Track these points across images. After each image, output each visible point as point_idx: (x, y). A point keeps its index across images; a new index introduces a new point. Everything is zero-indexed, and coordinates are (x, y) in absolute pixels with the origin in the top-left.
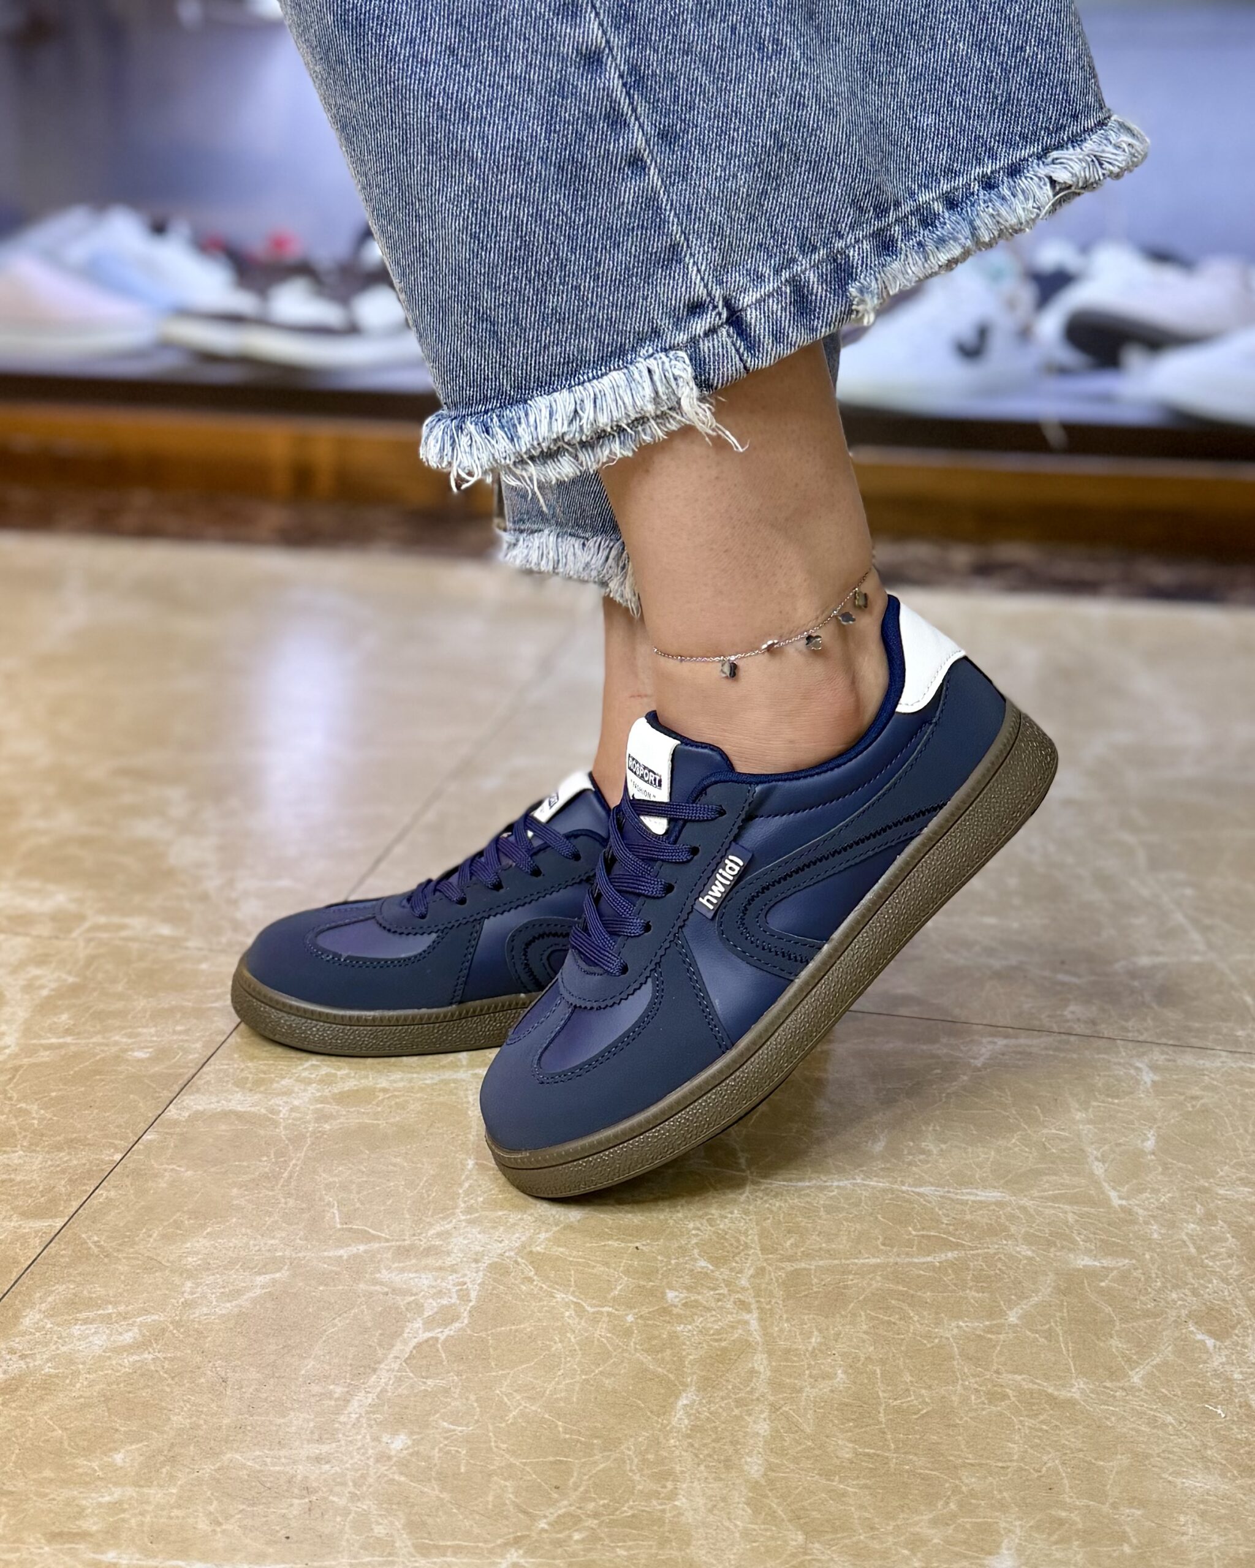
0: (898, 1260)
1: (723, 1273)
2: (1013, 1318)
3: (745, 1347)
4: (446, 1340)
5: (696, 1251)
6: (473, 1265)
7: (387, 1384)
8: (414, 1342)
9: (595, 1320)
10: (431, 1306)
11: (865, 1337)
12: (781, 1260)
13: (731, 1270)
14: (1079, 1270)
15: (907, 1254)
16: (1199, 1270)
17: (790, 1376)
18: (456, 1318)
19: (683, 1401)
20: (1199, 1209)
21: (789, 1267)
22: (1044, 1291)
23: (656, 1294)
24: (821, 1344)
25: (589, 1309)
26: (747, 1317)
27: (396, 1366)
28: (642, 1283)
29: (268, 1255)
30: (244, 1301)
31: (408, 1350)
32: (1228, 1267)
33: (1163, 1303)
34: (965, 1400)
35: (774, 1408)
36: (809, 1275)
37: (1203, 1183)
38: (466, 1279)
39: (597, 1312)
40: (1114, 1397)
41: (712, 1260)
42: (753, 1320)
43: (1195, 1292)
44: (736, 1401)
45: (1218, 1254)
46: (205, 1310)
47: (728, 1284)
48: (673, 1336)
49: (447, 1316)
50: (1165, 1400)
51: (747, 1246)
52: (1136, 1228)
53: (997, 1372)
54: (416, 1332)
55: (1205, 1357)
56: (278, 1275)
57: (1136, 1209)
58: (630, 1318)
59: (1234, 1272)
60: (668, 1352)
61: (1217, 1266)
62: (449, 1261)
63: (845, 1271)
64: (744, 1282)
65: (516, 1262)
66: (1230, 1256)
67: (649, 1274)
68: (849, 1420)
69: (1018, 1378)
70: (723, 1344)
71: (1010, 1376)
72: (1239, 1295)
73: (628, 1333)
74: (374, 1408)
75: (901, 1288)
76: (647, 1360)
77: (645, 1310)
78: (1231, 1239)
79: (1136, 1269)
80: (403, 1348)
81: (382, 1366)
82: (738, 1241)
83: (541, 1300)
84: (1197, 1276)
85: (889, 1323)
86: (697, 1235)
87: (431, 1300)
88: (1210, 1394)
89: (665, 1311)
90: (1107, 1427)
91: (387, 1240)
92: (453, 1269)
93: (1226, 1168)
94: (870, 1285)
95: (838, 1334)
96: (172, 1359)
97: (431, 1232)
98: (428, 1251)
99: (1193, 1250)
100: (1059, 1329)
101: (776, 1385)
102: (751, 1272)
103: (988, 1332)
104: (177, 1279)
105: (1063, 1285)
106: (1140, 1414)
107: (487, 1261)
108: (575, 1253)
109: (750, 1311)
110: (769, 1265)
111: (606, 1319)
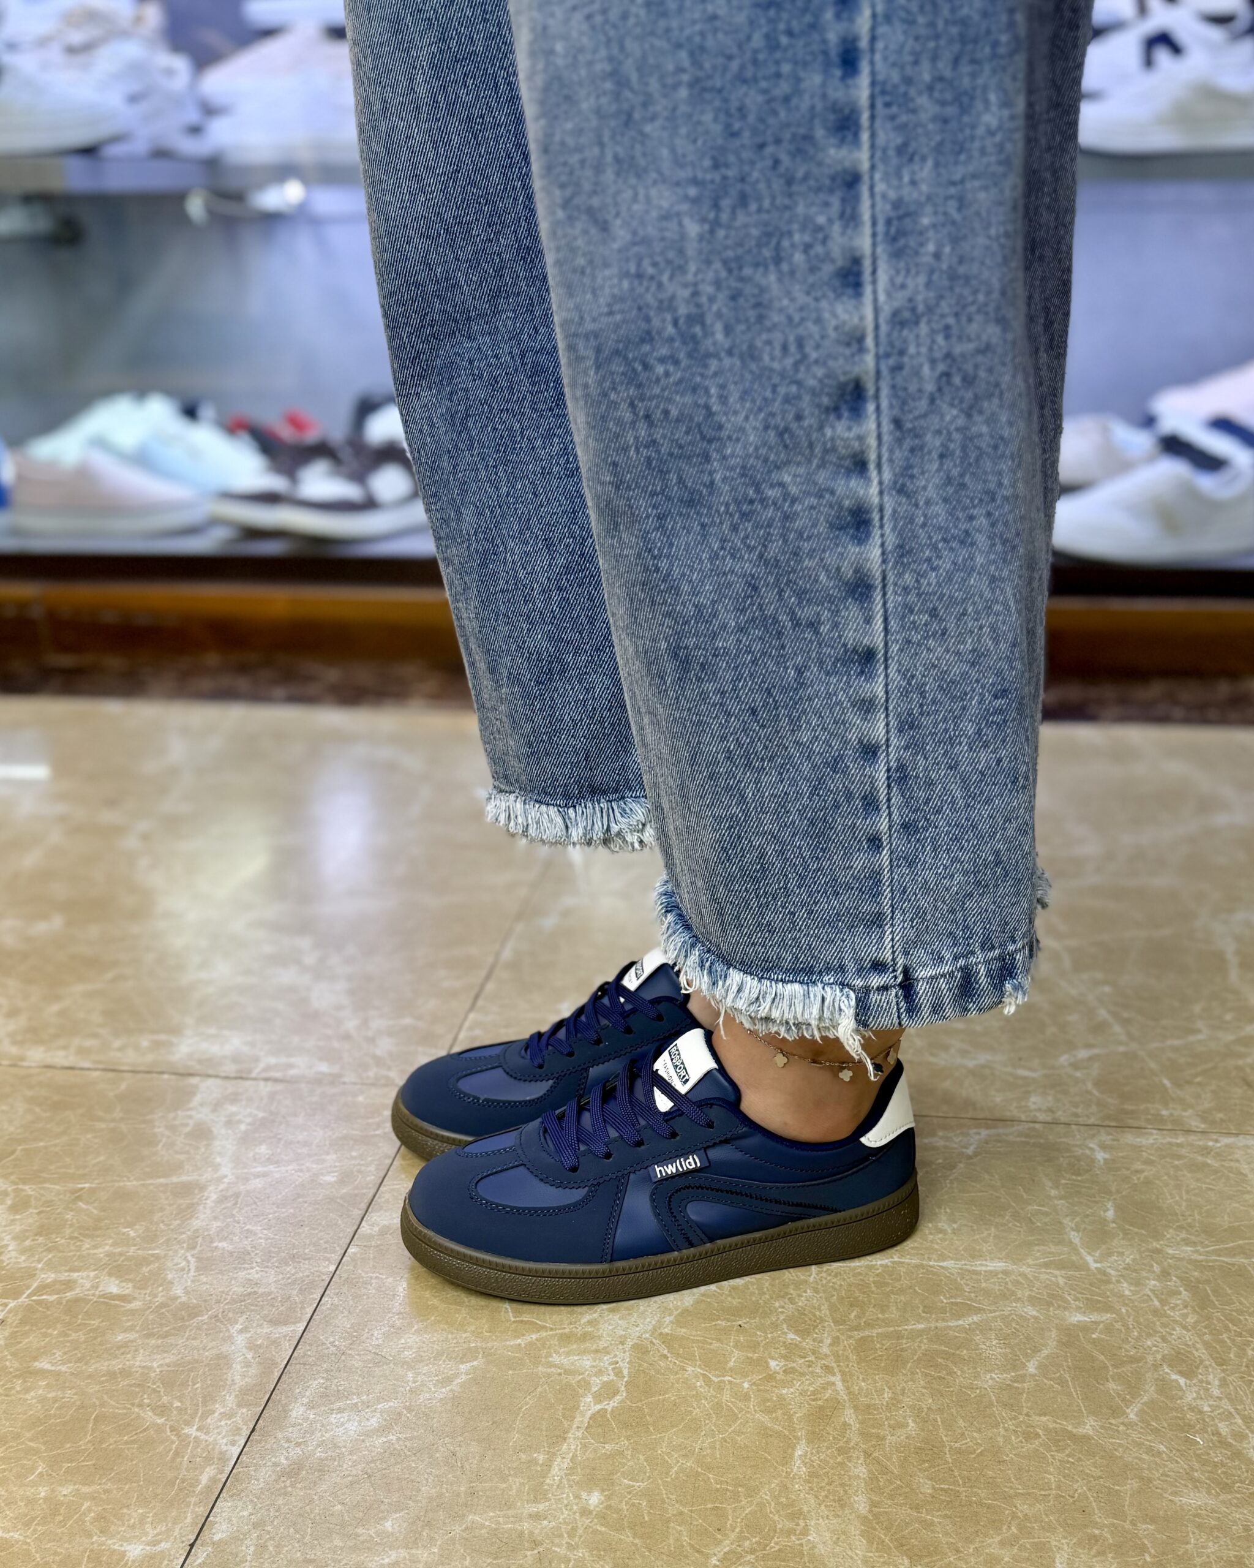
0: (938, 1325)
1: (808, 1344)
2: (1031, 1368)
3: (835, 1405)
4: (612, 1411)
5: (785, 1326)
6: (621, 1347)
7: (576, 1450)
8: (589, 1414)
9: (720, 1388)
10: (596, 1382)
11: (924, 1391)
12: (850, 1330)
13: (814, 1340)
14: (1074, 1325)
15: (943, 1320)
16: (1164, 1320)
17: (874, 1427)
18: (616, 1392)
19: (799, 1452)
20: (1156, 1268)
21: (857, 1335)
22: (1050, 1346)
23: (762, 1363)
24: (892, 1399)
25: (713, 1378)
26: (833, 1379)
27: (579, 1434)
28: (750, 1355)
29: (465, 1346)
30: (455, 1386)
31: (586, 1421)
32: (1185, 1316)
33: (1141, 1350)
34: (1007, 1440)
35: (867, 1455)
36: (873, 1341)
37: (1156, 1245)
38: (617, 1359)
39: (721, 1382)
40: (1118, 1431)
41: (796, 1332)
42: (837, 1379)
43: (1164, 1339)
44: (838, 1450)
45: (1177, 1305)
46: (427, 1395)
47: (814, 1352)
48: (781, 1398)
49: (608, 1390)
50: (1155, 1431)
51: (822, 1320)
52: (1112, 1286)
53: (1027, 1415)
54: (589, 1406)
55: (1180, 1393)
56: (475, 1363)
57: (1109, 1270)
58: (746, 1385)
59: (1191, 1319)
60: (780, 1412)
61: (1176, 1315)
62: (602, 1344)
63: (899, 1336)
64: (825, 1350)
65: (652, 1342)
66: (1186, 1307)
67: (754, 1347)
68: (924, 1461)
69: (1044, 1419)
70: (819, 1403)
71: (1037, 1418)
72: (1197, 1339)
73: (746, 1397)
74: (571, 1471)
75: (943, 1348)
76: (764, 1418)
77: (756, 1378)
78: (1184, 1292)
79: (1117, 1322)
80: (582, 1418)
81: (570, 1435)
82: (815, 1315)
83: (677, 1373)
84: (1164, 1325)
85: (940, 1378)
86: (782, 1313)
87: (594, 1378)
88: (1189, 1425)
89: (770, 1377)
90: (1117, 1457)
91: (552, 1329)
92: (606, 1351)
93: (1171, 1231)
94: (919, 1347)
95: (903, 1389)
96: (411, 1439)
97: (583, 1321)
98: (585, 1337)
99: (1157, 1303)
100: (1067, 1376)
101: (864, 1435)
102: (829, 1341)
103: (1015, 1382)
104: (400, 1371)
105: (1065, 1339)
106: (1139, 1445)
107: (630, 1343)
108: (694, 1333)
109: (834, 1375)
110: (843, 1334)
111: (728, 1387)
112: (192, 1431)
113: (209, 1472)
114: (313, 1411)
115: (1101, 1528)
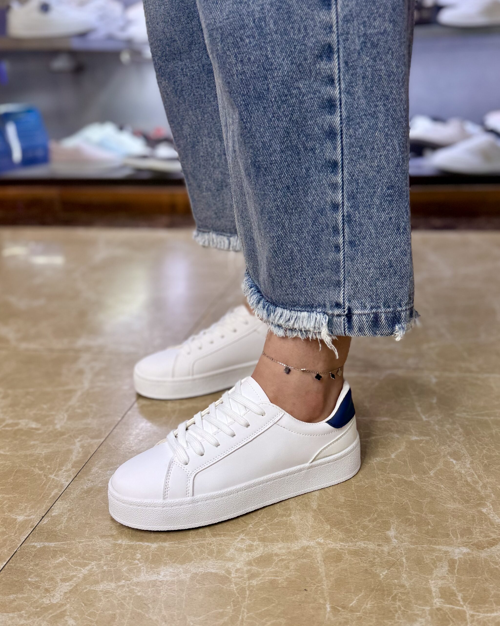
40: (425, 480)
106: (433, 485)
112: (52, 476)
113: (56, 491)
114: (101, 470)
115: (412, 515)
